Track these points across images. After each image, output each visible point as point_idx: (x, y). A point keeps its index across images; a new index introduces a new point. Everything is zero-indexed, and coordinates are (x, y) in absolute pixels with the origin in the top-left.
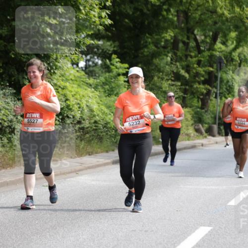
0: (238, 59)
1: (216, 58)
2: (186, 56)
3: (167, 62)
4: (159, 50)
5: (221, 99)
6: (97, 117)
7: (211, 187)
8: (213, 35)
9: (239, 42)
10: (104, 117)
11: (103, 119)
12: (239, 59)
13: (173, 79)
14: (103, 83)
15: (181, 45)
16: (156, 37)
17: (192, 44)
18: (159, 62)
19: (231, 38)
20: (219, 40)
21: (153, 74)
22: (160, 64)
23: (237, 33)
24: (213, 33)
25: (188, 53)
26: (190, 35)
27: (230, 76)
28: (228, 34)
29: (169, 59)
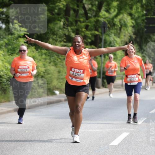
0: (118, 24)
1: (101, 23)
2: (76, 22)
3: (60, 27)
4: (53, 16)
5: (105, 57)
6: (1, 72)
7: (96, 130)
8: (98, 4)
9: (120, 9)
10: (8, 73)
11: (6, 74)
12: (120, 24)
13: (65, 40)
14: (6, 44)
15: (72, 12)
16: (51, 6)
17: (81, 11)
18: (54, 27)
19: (113, 6)
20: (103, 8)
21: (48, 37)
22: (54, 28)
23: (118, 2)
24: (98, 2)
25: (78, 19)
26: (79, 3)
27: (112, 38)
28: (111, 3)
29: (62, 23)
